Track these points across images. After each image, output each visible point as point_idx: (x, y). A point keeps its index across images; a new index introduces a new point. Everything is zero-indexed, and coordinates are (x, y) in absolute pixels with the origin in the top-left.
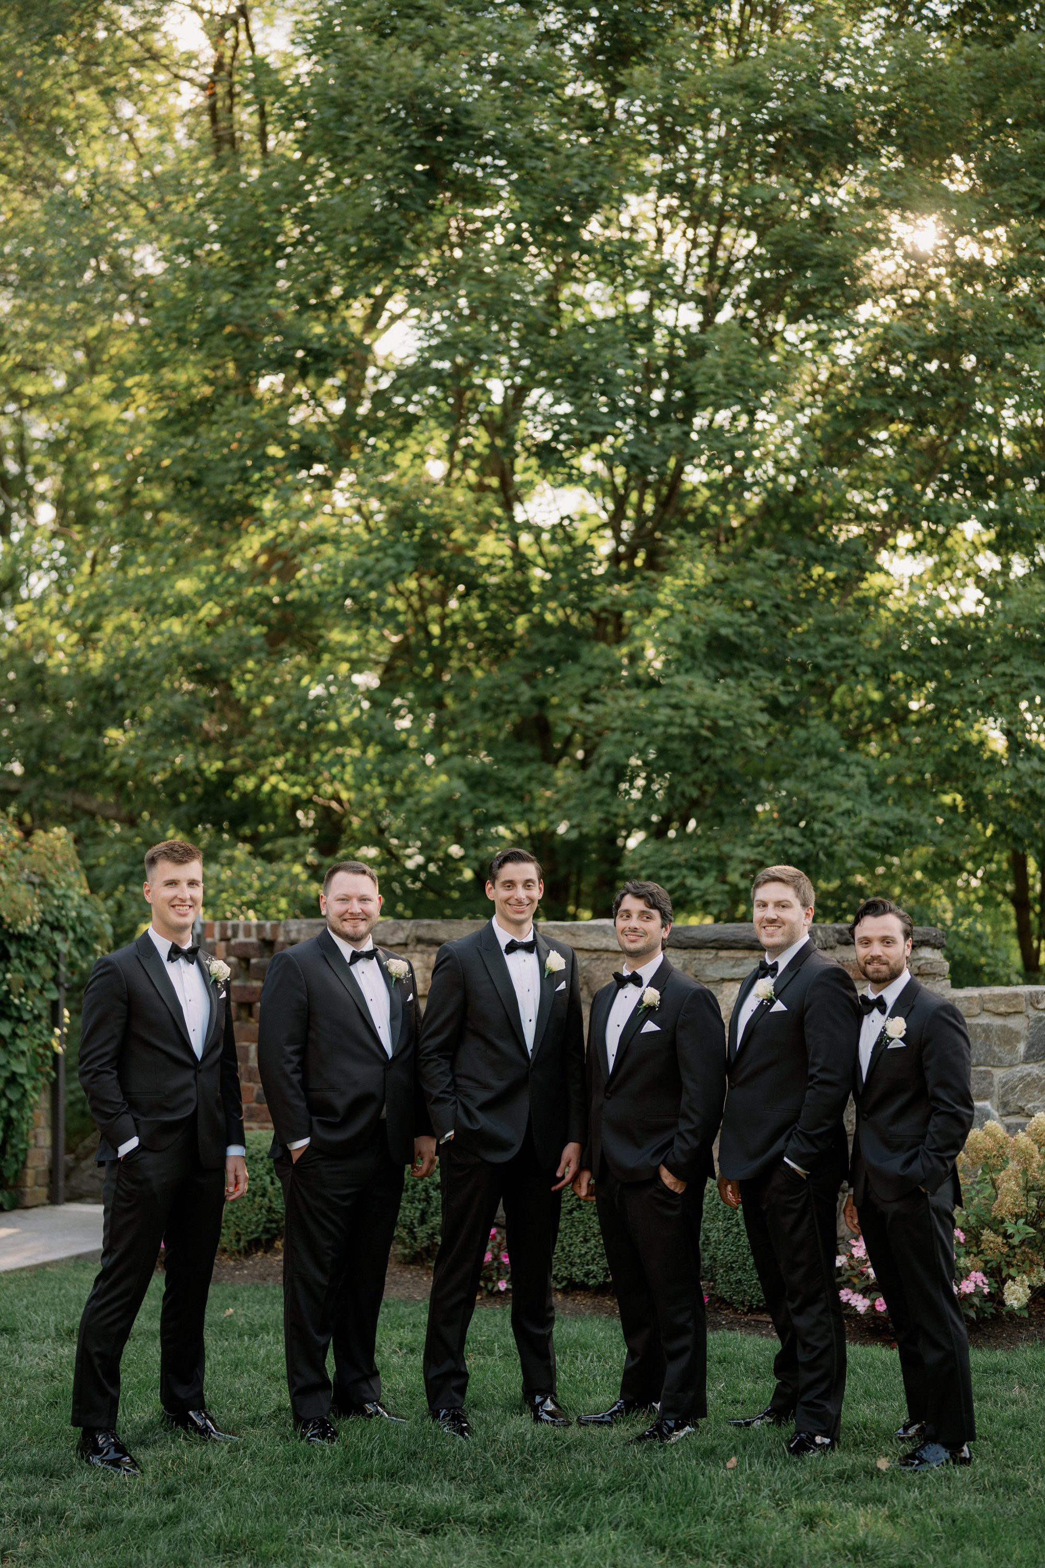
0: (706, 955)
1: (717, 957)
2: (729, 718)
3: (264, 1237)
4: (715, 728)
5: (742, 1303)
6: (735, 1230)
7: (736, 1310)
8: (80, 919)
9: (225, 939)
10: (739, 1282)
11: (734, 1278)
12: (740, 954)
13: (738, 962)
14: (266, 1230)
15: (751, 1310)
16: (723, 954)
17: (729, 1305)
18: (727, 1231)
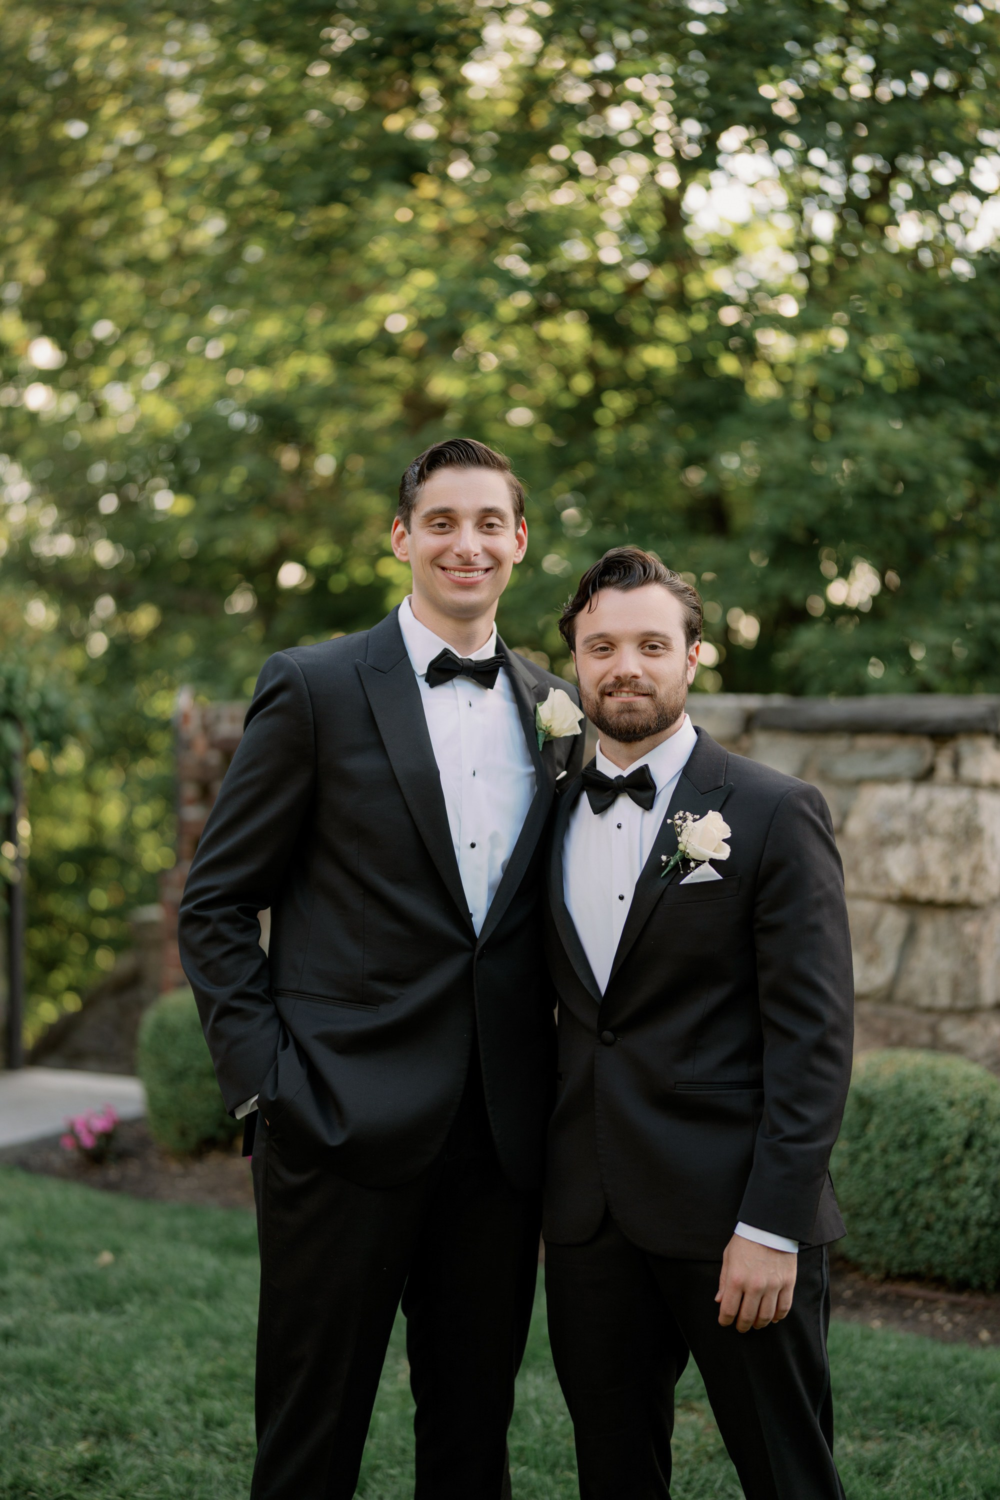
0: (836, 744)
1: (851, 748)
2: (916, 463)
3: (222, 1135)
4: (898, 478)
5: (876, 1266)
6: (865, 1157)
7: (865, 1277)
8: (45, 708)
9: (206, 728)
10: (870, 1235)
11: (863, 1228)
12: (884, 742)
13: (882, 754)
14: (222, 1125)
15: (888, 1277)
16: (863, 742)
17: (856, 1267)
18: (854, 1158)
